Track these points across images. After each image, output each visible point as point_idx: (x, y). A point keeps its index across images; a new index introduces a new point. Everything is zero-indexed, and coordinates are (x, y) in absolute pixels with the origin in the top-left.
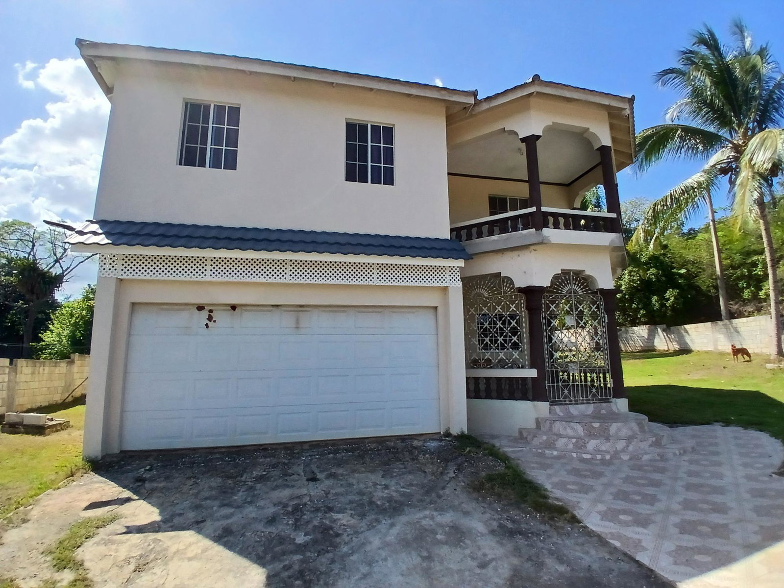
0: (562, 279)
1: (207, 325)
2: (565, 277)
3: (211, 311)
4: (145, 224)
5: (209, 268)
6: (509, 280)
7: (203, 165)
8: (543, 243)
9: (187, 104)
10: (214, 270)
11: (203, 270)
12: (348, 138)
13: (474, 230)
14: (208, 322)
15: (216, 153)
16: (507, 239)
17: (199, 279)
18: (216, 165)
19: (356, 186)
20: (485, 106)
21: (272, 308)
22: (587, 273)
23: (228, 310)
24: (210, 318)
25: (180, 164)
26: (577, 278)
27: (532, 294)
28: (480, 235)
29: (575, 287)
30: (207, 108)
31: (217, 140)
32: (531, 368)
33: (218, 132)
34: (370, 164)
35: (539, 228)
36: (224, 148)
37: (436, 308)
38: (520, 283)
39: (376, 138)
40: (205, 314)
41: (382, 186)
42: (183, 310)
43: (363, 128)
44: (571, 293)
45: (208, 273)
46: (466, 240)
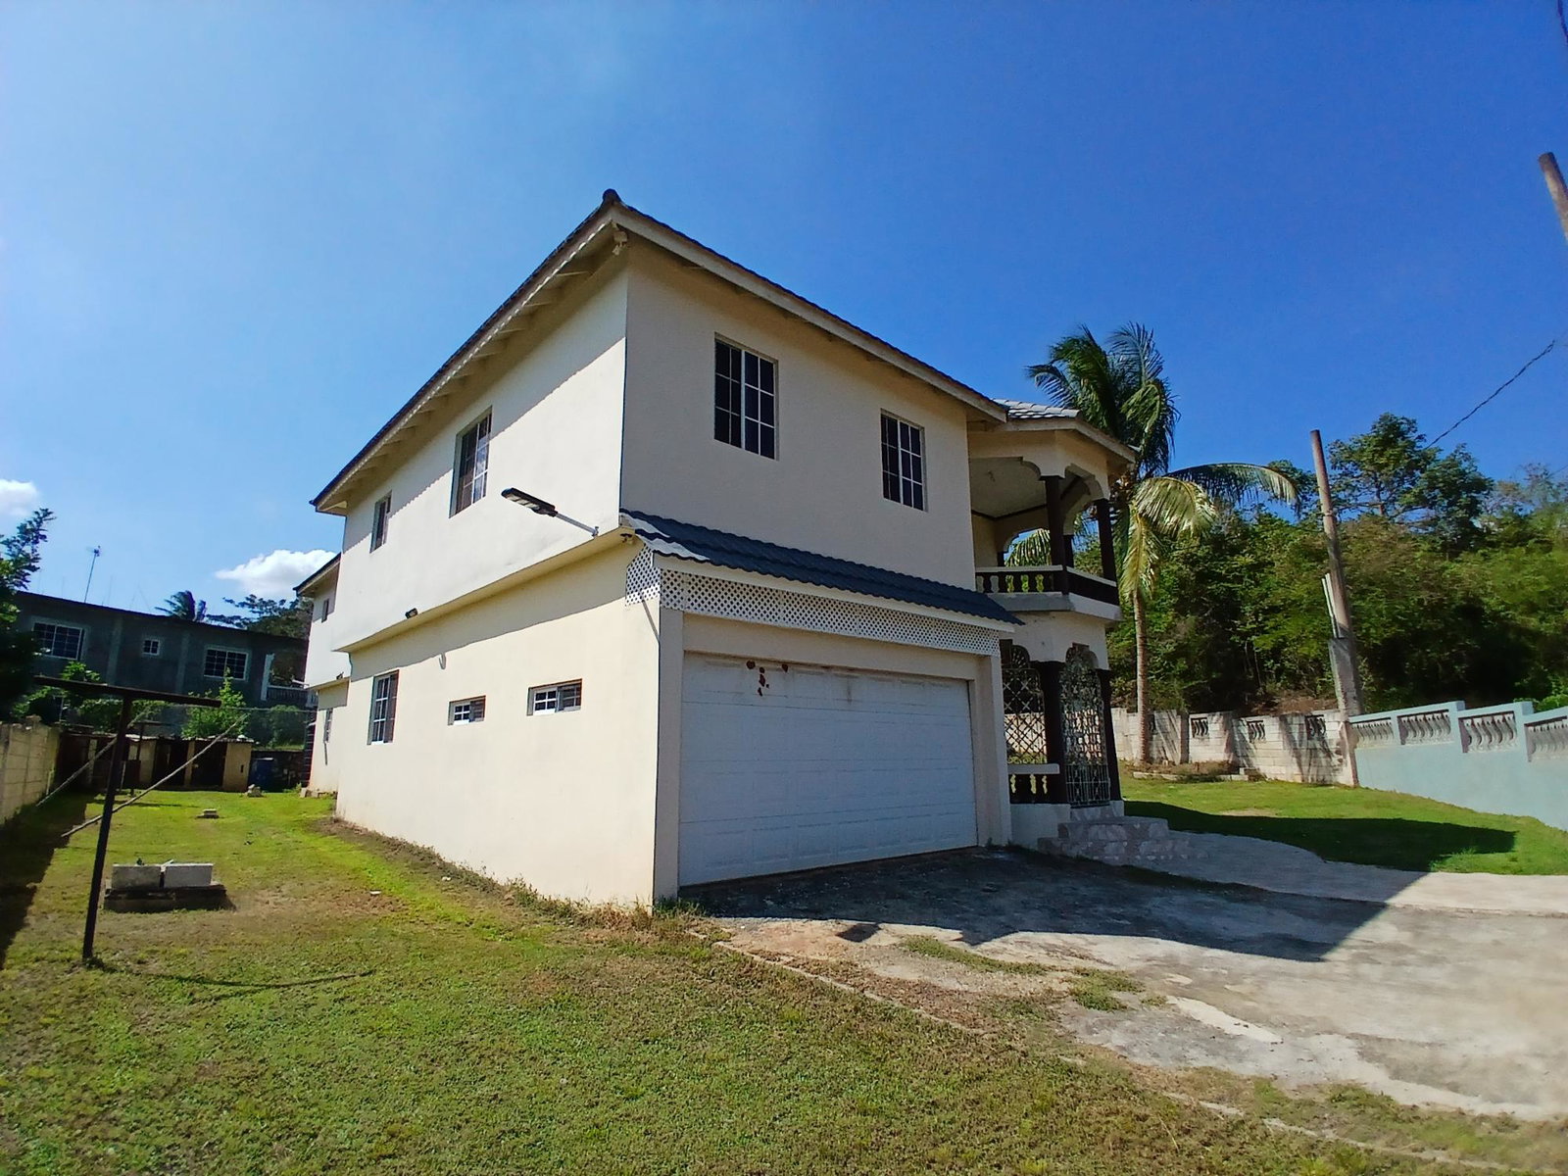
0: (1073, 654)
1: (759, 691)
2: (1076, 653)
3: (762, 670)
6: (1021, 651)
7: (737, 443)
8: (1069, 610)
14: (760, 686)
16: (1027, 599)
18: (750, 446)
21: (823, 671)
22: (1091, 649)
23: (778, 670)
24: (762, 681)
25: (715, 438)
26: (1083, 654)
27: (1046, 669)
30: (737, 353)
34: (901, 477)
36: (760, 422)
37: (967, 682)
40: (756, 674)
42: (734, 665)
43: (892, 424)
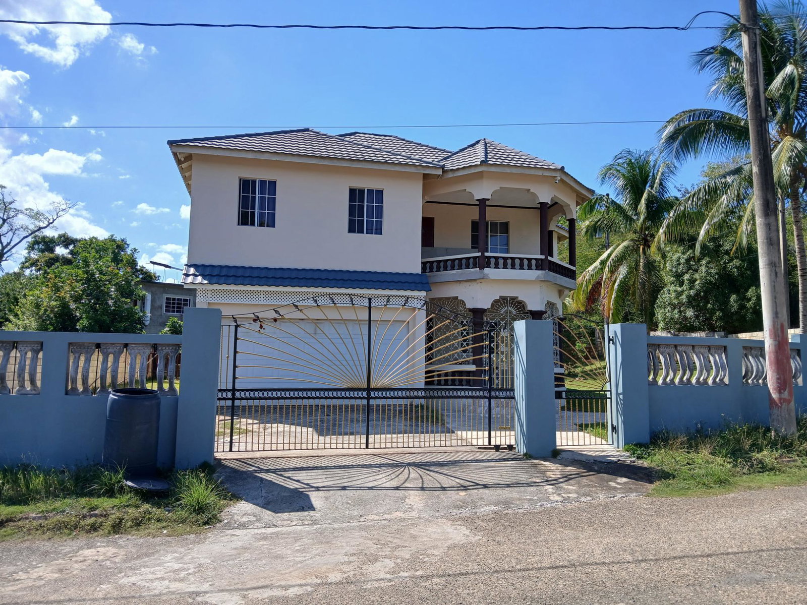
0: (501, 303)
1: (259, 331)
2: (504, 302)
4: (221, 267)
5: (262, 296)
6: (463, 302)
7: (253, 224)
8: (484, 278)
9: (240, 179)
10: (265, 298)
11: (259, 297)
12: (350, 200)
13: (442, 264)
14: (260, 329)
15: (261, 215)
16: (461, 274)
17: (257, 303)
18: (261, 224)
19: (355, 236)
20: (450, 175)
21: (299, 321)
22: (520, 299)
23: (272, 322)
24: (261, 327)
25: (239, 225)
26: (513, 302)
27: (478, 313)
28: (445, 269)
29: (510, 309)
30: (254, 182)
31: (262, 207)
32: (473, 364)
33: (262, 200)
34: (365, 219)
35: (482, 268)
36: (266, 211)
37: (407, 322)
38: (469, 305)
39: (370, 200)
40: (258, 324)
41: (374, 236)
43: (361, 191)
44: (507, 313)
45: (262, 299)
46: (436, 271)
